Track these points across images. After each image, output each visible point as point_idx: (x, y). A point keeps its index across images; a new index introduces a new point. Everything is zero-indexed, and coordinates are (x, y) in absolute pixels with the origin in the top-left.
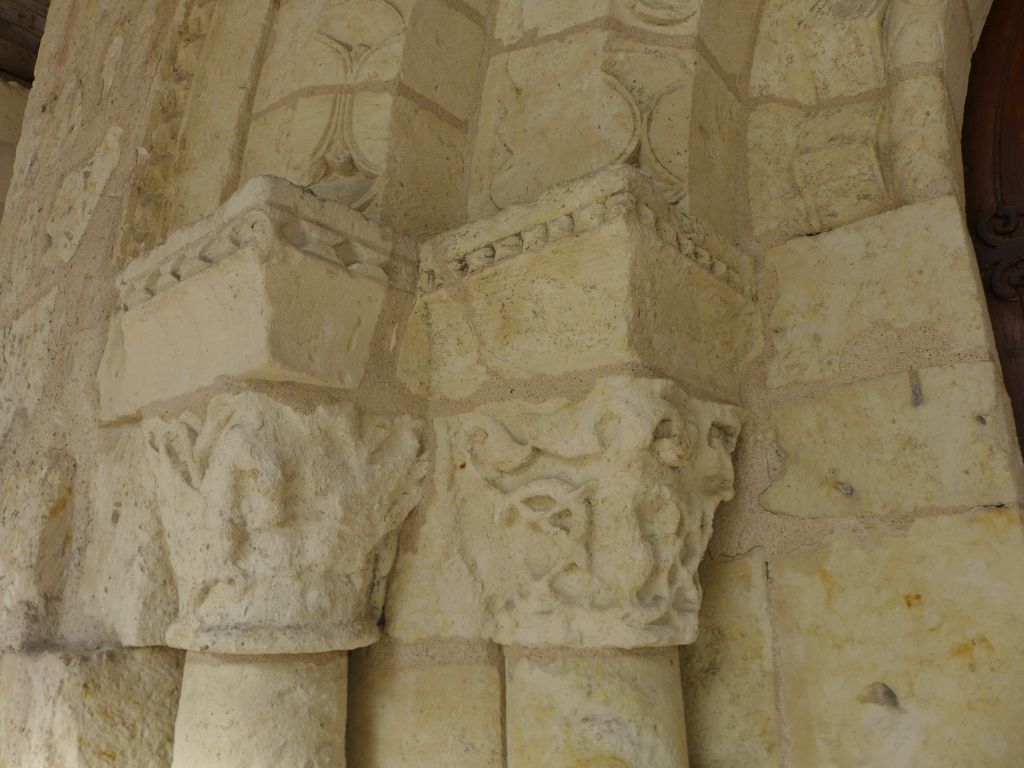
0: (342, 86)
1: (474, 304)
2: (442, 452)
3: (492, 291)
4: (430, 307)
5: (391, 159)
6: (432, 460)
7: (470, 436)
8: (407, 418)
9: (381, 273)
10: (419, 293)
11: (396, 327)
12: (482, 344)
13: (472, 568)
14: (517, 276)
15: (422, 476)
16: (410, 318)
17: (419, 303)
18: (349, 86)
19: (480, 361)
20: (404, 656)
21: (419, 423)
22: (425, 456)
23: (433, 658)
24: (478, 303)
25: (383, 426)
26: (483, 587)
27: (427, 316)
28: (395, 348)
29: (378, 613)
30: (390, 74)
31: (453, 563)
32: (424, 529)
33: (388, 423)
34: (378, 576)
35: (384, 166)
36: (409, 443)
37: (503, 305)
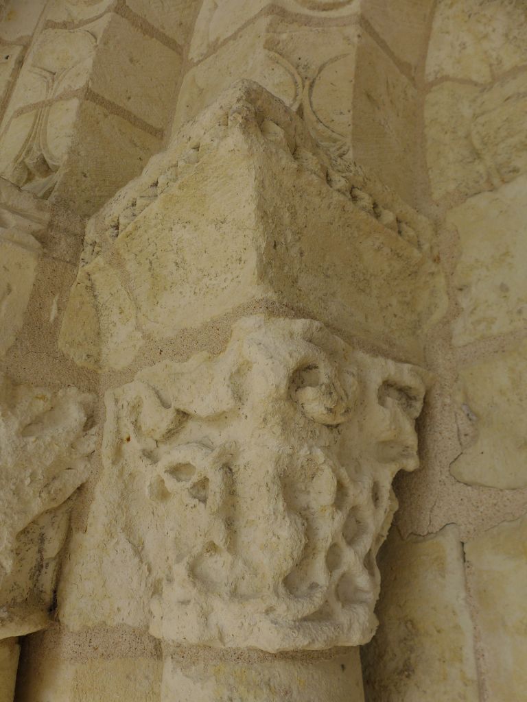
0: (44, 102)
1: (128, 268)
2: (109, 425)
3: (139, 248)
4: (93, 277)
5: (72, 151)
6: (100, 434)
7: (133, 407)
8: (73, 391)
9: (32, 240)
10: (82, 264)
11: (57, 298)
12: (138, 308)
13: (139, 550)
14: (155, 226)
15: (89, 450)
16: (73, 289)
17: (80, 274)
18: (49, 101)
19: (138, 328)
20: (67, 645)
21: (89, 397)
22: (94, 430)
23: (96, 649)
24: (131, 266)
25: (43, 398)
26: (149, 570)
27: (91, 288)
28: (56, 319)
29: (48, 597)
30: (80, 83)
31: (117, 543)
32: (93, 507)
33: (49, 396)
34: (45, 557)
35: (66, 157)
36: (74, 416)
37: (151, 263)
